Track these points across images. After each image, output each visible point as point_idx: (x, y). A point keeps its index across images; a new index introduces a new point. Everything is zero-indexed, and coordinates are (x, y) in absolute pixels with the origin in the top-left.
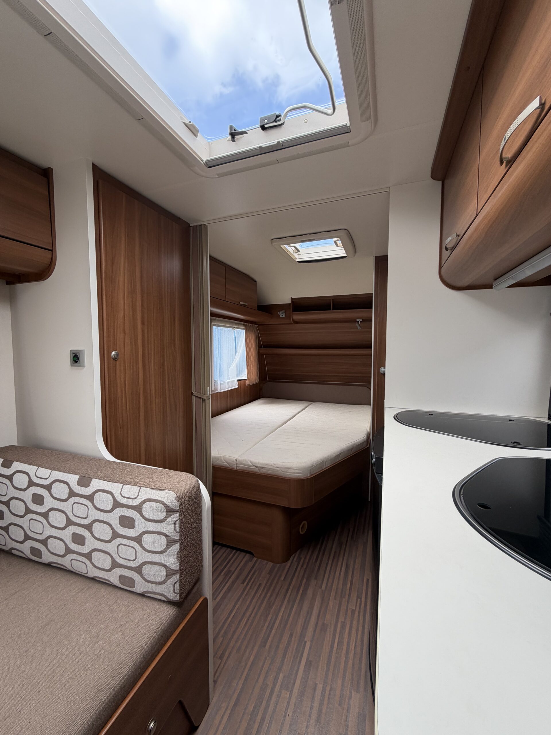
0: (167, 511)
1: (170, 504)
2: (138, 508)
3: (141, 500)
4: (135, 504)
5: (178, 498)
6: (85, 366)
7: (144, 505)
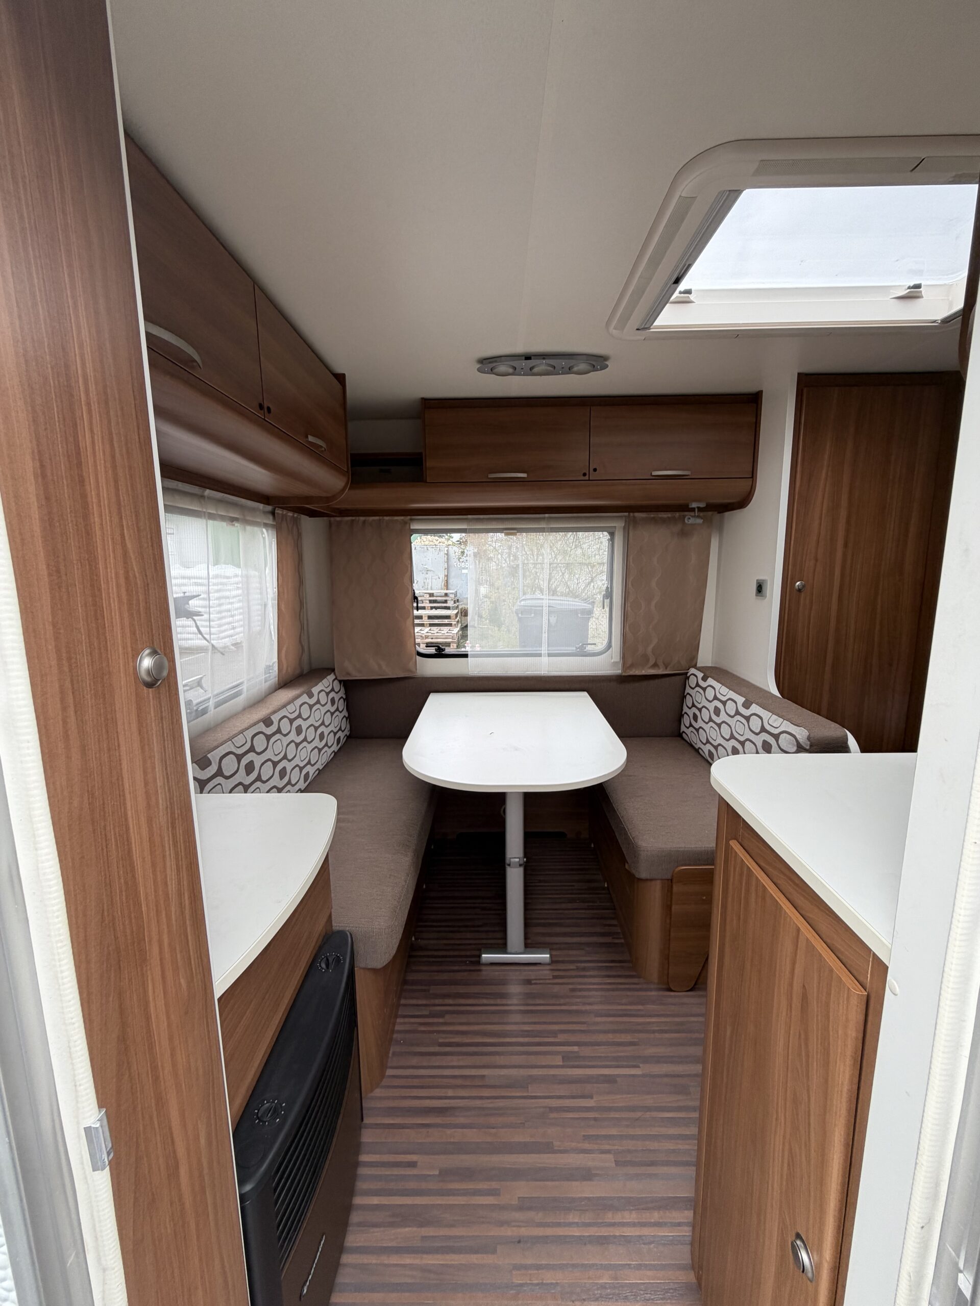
0: (798, 747)
1: (801, 741)
2: (776, 737)
3: (780, 731)
4: (775, 733)
5: (809, 738)
6: (766, 597)
7: (781, 735)
